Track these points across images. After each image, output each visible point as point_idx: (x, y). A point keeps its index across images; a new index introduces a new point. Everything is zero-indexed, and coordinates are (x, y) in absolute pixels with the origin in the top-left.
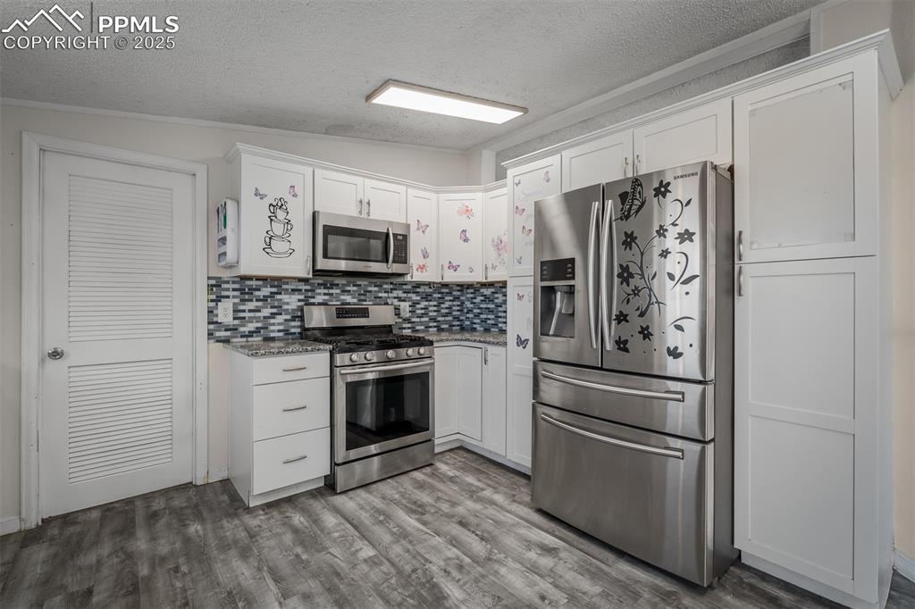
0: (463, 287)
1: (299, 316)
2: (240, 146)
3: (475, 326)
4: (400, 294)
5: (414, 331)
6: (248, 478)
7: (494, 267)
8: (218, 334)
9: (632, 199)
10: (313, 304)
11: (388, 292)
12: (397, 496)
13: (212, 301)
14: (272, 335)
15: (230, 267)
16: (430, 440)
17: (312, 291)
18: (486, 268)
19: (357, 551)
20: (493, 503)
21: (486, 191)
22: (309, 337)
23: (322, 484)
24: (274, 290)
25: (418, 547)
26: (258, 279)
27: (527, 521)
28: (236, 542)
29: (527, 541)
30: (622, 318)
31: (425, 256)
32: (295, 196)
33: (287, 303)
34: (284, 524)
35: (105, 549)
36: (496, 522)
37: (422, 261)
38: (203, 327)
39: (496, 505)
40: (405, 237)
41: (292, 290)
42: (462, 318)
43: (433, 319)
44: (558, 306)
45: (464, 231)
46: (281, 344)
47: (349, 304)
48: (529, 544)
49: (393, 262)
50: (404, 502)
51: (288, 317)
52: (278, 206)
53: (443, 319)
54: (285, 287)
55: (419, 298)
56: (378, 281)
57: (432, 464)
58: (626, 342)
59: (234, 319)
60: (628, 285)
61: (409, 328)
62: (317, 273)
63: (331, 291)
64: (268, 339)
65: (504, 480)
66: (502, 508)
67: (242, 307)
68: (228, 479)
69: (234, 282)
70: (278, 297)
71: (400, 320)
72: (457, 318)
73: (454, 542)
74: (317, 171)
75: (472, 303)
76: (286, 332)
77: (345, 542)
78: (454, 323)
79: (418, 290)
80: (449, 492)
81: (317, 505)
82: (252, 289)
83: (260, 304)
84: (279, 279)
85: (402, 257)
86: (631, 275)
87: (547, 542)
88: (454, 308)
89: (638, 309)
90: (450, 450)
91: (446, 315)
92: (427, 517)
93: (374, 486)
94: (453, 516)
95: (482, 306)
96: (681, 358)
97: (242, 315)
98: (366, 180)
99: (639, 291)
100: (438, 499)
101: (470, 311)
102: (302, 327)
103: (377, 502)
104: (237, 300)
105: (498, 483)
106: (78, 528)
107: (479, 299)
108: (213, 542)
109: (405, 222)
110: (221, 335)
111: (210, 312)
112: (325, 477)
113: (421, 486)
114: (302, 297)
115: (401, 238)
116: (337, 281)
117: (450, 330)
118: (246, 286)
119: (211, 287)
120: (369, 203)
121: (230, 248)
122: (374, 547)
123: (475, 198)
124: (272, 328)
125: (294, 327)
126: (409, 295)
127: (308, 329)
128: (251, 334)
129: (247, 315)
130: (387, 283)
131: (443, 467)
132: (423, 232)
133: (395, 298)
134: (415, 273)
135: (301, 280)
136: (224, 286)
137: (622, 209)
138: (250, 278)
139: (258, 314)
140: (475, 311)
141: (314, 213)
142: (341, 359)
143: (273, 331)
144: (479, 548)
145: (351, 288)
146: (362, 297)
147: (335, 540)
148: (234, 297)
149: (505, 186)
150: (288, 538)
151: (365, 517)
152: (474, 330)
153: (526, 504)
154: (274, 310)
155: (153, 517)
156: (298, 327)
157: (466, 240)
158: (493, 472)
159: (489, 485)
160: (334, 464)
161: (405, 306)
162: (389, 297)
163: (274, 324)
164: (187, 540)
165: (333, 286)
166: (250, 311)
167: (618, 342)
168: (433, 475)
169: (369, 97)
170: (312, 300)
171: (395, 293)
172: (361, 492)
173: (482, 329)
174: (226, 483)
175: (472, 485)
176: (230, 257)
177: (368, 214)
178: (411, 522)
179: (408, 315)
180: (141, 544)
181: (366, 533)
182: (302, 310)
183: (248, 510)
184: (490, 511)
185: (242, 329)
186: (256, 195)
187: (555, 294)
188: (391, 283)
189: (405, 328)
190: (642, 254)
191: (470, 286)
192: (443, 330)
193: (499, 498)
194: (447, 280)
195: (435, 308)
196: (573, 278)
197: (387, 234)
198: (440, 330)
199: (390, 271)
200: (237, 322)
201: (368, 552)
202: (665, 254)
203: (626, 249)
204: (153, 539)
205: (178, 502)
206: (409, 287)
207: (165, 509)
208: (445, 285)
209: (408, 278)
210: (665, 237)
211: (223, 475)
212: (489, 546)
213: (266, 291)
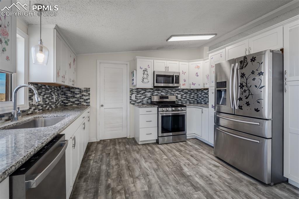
0: (198, 90)
1: (150, 98)
2: (137, 57)
3: (202, 102)
4: (178, 92)
5: (182, 103)
6: (138, 138)
7: (206, 84)
8: (132, 102)
9: (244, 63)
10: (154, 95)
11: (174, 92)
12: (174, 147)
13: (131, 94)
14: (144, 103)
15: (134, 86)
16: (185, 134)
17: (154, 92)
18: (204, 84)
19: (163, 157)
20: (202, 153)
21: (204, 60)
22: (153, 104)
23: (155, 142)
24: (144, 91)
25: (178, 159)
26: (141, 89)
27: (212, 159)
28: (136, 150)
29: (210, 163)
30: (240, 99)
31: (185, 81)
32: (149, 67)
33: (147, 95)
34: (146, 149)
35: (111, 147)
36: (202, 157)
37: (184, 83)
38: (129, 101)
39: (203, 153)
40: (178, 76)
41: (149, 91)
42: (197, 100)
43: (188, 100)
44: (223, 95)
45: (197, 73)
46: (146, 105)
47: (163, 95)
48: (210, 164)
49: (175, 83)
50: (176, 149)
51: (148, 98)
52: (145, 70)
53: (191, 100)
54: (147, 91)
55: (183, 93)
56: (171, 89)
57: (185, 141)
58: (242, 106)
59: (135, 99)
60: (242, 89)
61: (180, 102)
62: (154, 87)
63: (158, 92)
64: (143, 104)
65: (207, 148)
66: (204, 154)
67: (137, 96)
68: (134, 138)
69: (135, 90)
70: (145, 93)
71: (178, 100)
72: (196, 100)
73: (188, 159)
74: (154, 60)
75: (201, 95)
76: (147, 102)
77: (160, 154)
78: (195, 101)
79: (183, 91)
80: (189, 148)
81: (154, 146)
82: (139, 91)
83: (141, 95)
84: (146, 89)
85: (177, 82)
86: (243, 86)
87: (216, 164)
88: (195, 96)
89: (245, 96)
90: (192, 139)
91: (192, 98)
92: (182, 153)
93: (169, 144)
94: (189, 154)
95: (204, 96)
96: (259, 112)
97: (137, 98)
98: (168, 61)
99: (246, 91)
100: (186, 149)
101: (200, 97)
102: (151, 101)
103: (169, 148)
104: (136, 94)
105: (205, 149)
106: (106, 143)
107: (203, 94)
108: (131, 149)
109: (178, 72)
110: (133, 103)
111: (130, 97)
112: (156, 140)
113: (182, 146)
114: (151, 93)
115: (177, 76)
116: (160, 89)
117: (194, 103)
118: (138, 91)
119: (130, 91)
120: (168, 67)
121: (134, 81)
122: (167, 157)
123: (200, 63)
124: (144, 101)
125: (149, 101)
126: (181, 93)
127: (153, 102)
128: (139, 103)
129: (138, 98)
130: (174, 89)
131: (189, 142)
132: (184, 74)
133: (176, 93)
134: (182, 86)
135: (151, 89)
136: (133, 91)
137: (241, 66)
138: (139, 89)
139: (141, 98)
140: (202, 97)
141: (154, 71)
142: (160, 109)
143: (144, 102)
144: (195, 162)
145: (164, 91)
146: (167, 93)
147: (158, 154)
148: (135, 93)
149: (208, 59)
150: (147, 151)
151: (166, 151)
152: (202, 103)
153: (213, 155)
154: (144, 97)
155: (119, 143)
156: (150, 101)
157: (198, 76)
158: (204, 146)
159: (202, 149)
160: (158, 137)
161: (179, 96)
162: (174, 93)
163: (144, 100)
164: (126, 148)
165: (159, 90)
166: (139, 97)
167: (239, 107)
168: (185, 144)
169: (167, 40)
170: (153, 94)
171: (176, 92)
172: (165, 145)
173: (204, 103)
174: (134, 139)
175: (197, 148)
176: (135, 84)
177: (168, 70)
178: (177, 153)
179: (180, 98)
180: (117, 147)
181: (166, 154)
182: (151, 97)
183: (138, 145)
184: (201, 154)
185: (137, 101)
186: (140, 68)
187: (222, 92)
188: (175, 89)
189: (179, 102)
190: (247, 80)
191: (200, 90)
192: (191, 103)
193: (204, 152)
194: (191, 88)
195: (189, 97)
196: (226, 87)
197: (173, 76)
198: (190, 103)
199: (174, 86)
200: (136, 99)
201: (165, 157)
202: (254, 79)
203: (242, 78)
204: (120, 147)
205: (124, 141)
206: (181, 90)
207: (122, 142)
208: (192, 90)
209: (179, 88)
210: (254, 74)
211: (133, 137)
212: (198, 162)
213: (143, 92)
